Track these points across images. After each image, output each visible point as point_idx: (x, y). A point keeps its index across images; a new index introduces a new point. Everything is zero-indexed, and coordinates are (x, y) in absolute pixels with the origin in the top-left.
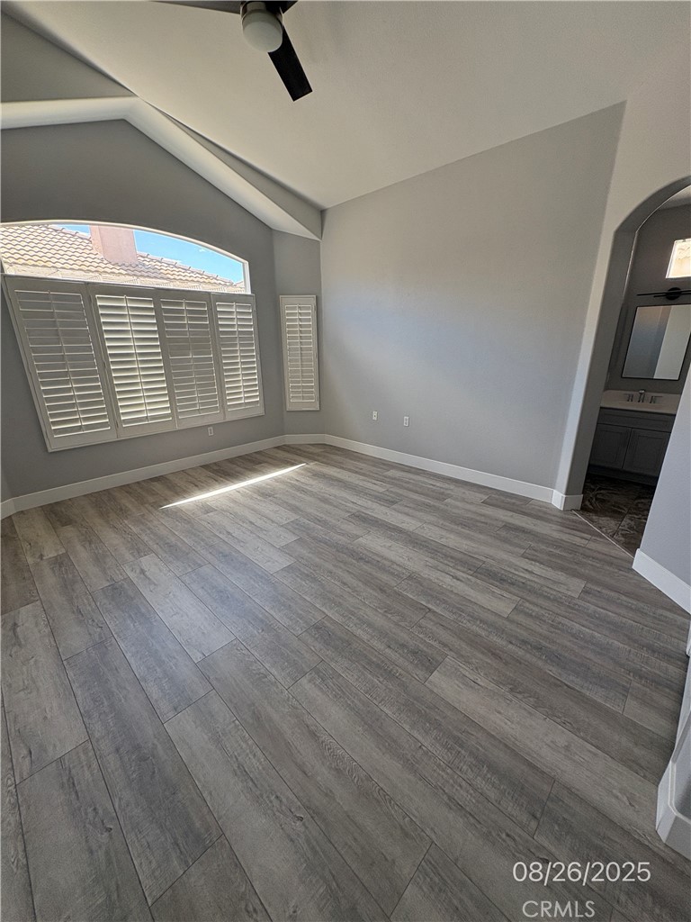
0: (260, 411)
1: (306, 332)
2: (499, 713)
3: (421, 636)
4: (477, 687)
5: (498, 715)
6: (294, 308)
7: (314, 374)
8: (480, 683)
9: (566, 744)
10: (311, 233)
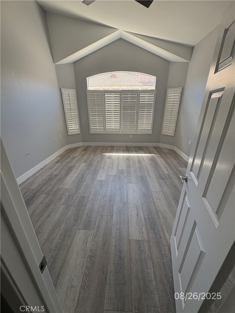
0: (150, 133)
1: (175, 103)
2: (77, 256)
3: (98, 219)
4: (85, 244)
5: (76, 256)
6: (172, 94)
7: (175, 121)
8: (87, 244)
9: (74, 285)
10: (185, 60)
